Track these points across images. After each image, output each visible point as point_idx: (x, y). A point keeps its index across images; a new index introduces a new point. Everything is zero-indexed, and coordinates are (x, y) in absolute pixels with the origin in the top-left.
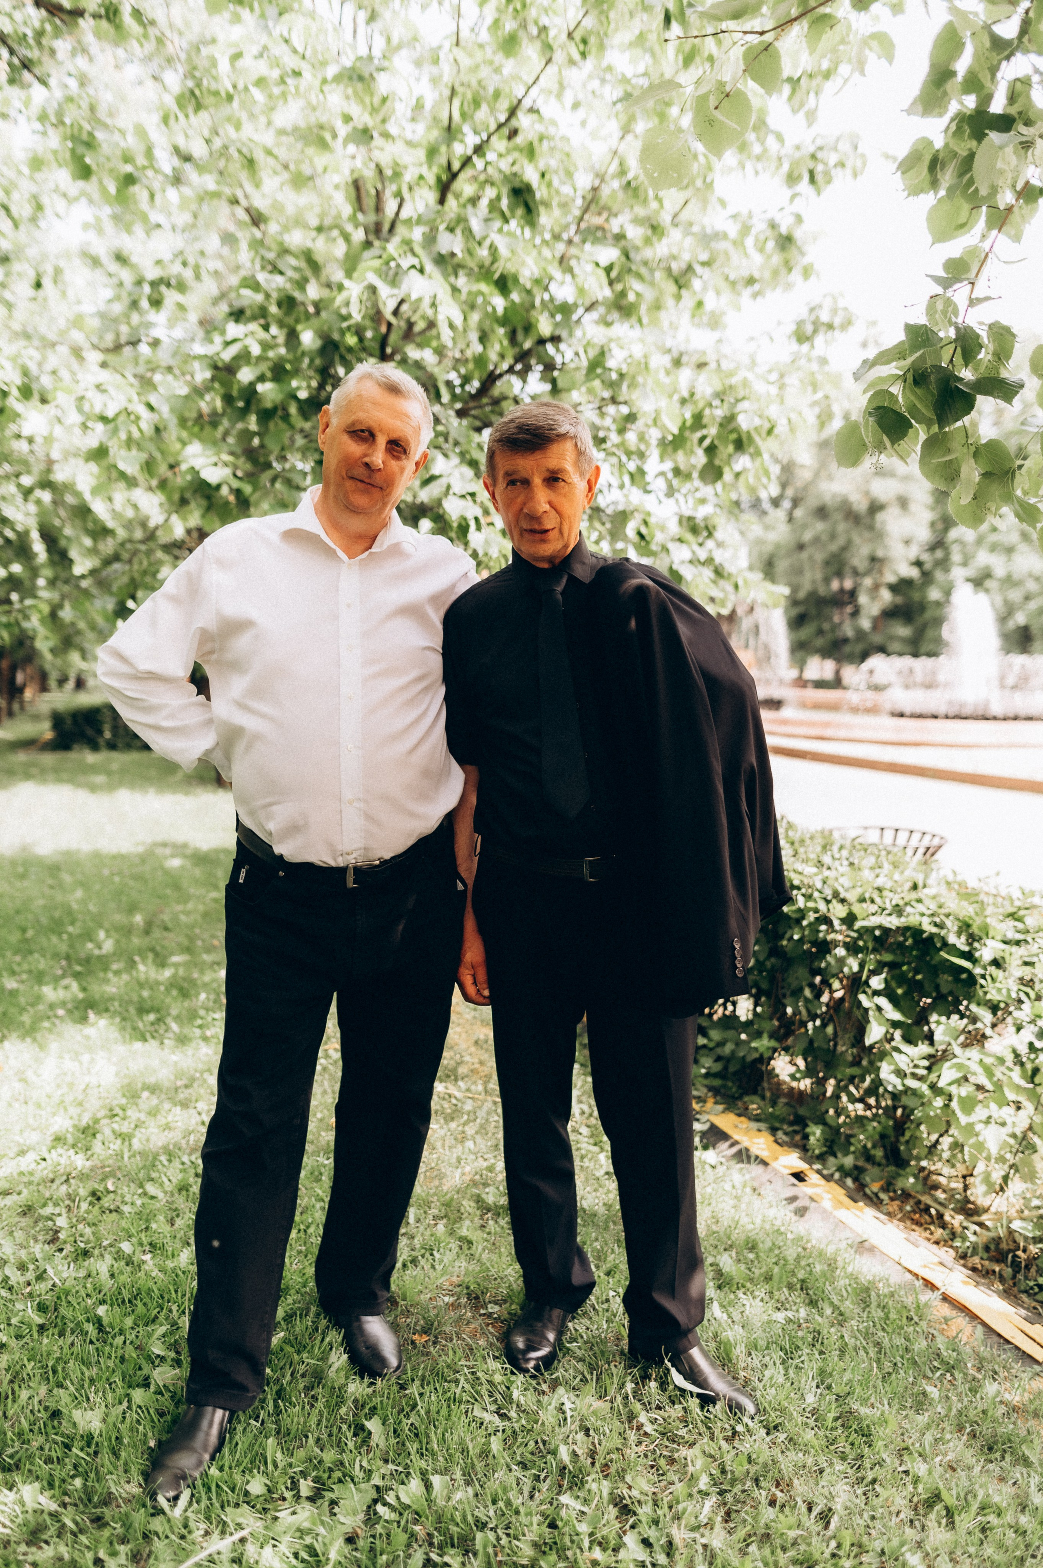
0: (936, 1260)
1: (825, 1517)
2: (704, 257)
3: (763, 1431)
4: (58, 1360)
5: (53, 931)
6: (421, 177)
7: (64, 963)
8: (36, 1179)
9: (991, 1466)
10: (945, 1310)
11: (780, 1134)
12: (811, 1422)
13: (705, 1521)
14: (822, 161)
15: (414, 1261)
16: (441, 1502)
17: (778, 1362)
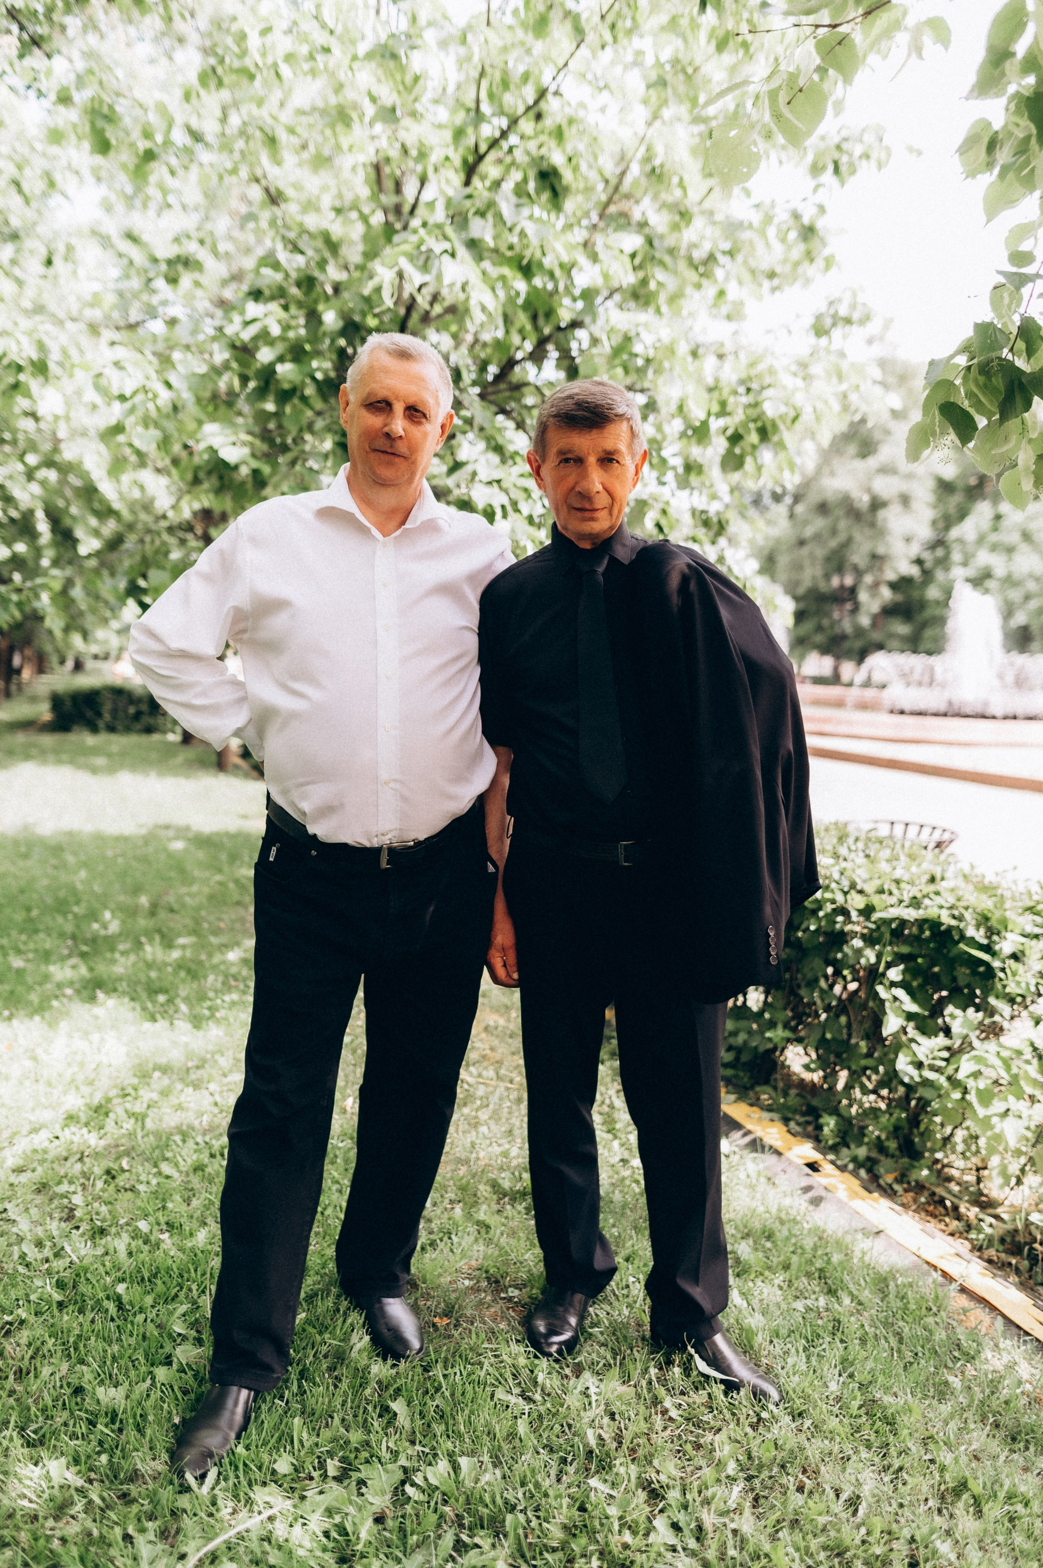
0: (953, 1251)
1: (853, 1503)
2: (727, 246)
3: (788, 1419)
4: (79, 1336)
5: (59, 911)
6: (447, 158)
7: (70, 942)
8: (50, 1156)
9: (1015, 1456)
10: (964, 1301)
11: (792, 1124)
12: (836, 1410)
13: (734, 1506)
14: (847, 152)
15: (433, 1244)
16: (469, 1484)
17: (801, 1349)
